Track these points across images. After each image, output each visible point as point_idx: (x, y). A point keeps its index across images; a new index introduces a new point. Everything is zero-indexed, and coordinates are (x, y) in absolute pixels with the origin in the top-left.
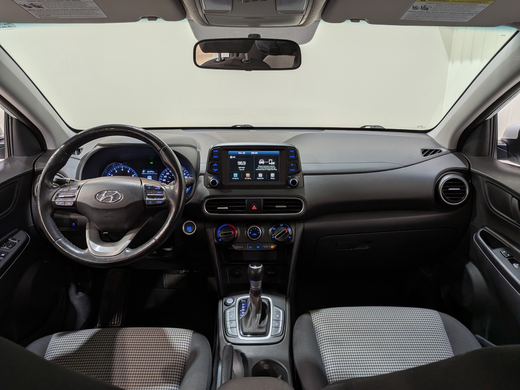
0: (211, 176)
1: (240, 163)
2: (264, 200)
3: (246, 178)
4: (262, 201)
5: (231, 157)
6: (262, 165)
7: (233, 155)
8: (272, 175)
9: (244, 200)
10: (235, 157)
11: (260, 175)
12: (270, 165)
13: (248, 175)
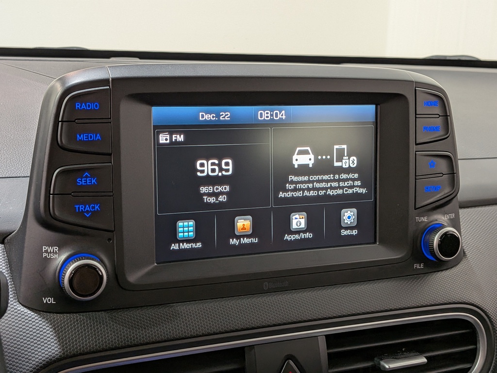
0: (61, 246)
1: (206, 167)
2: (328, 337)
3: (234, 242)
4: (322, 344)
5: (164, 139)
6: (304, 170)
7: (172, 129)
8: (349, 216)
9: (241, 350)
10: (180, 138)
11: (298, 221)
12: (341, 170)
13: (243, 223)
